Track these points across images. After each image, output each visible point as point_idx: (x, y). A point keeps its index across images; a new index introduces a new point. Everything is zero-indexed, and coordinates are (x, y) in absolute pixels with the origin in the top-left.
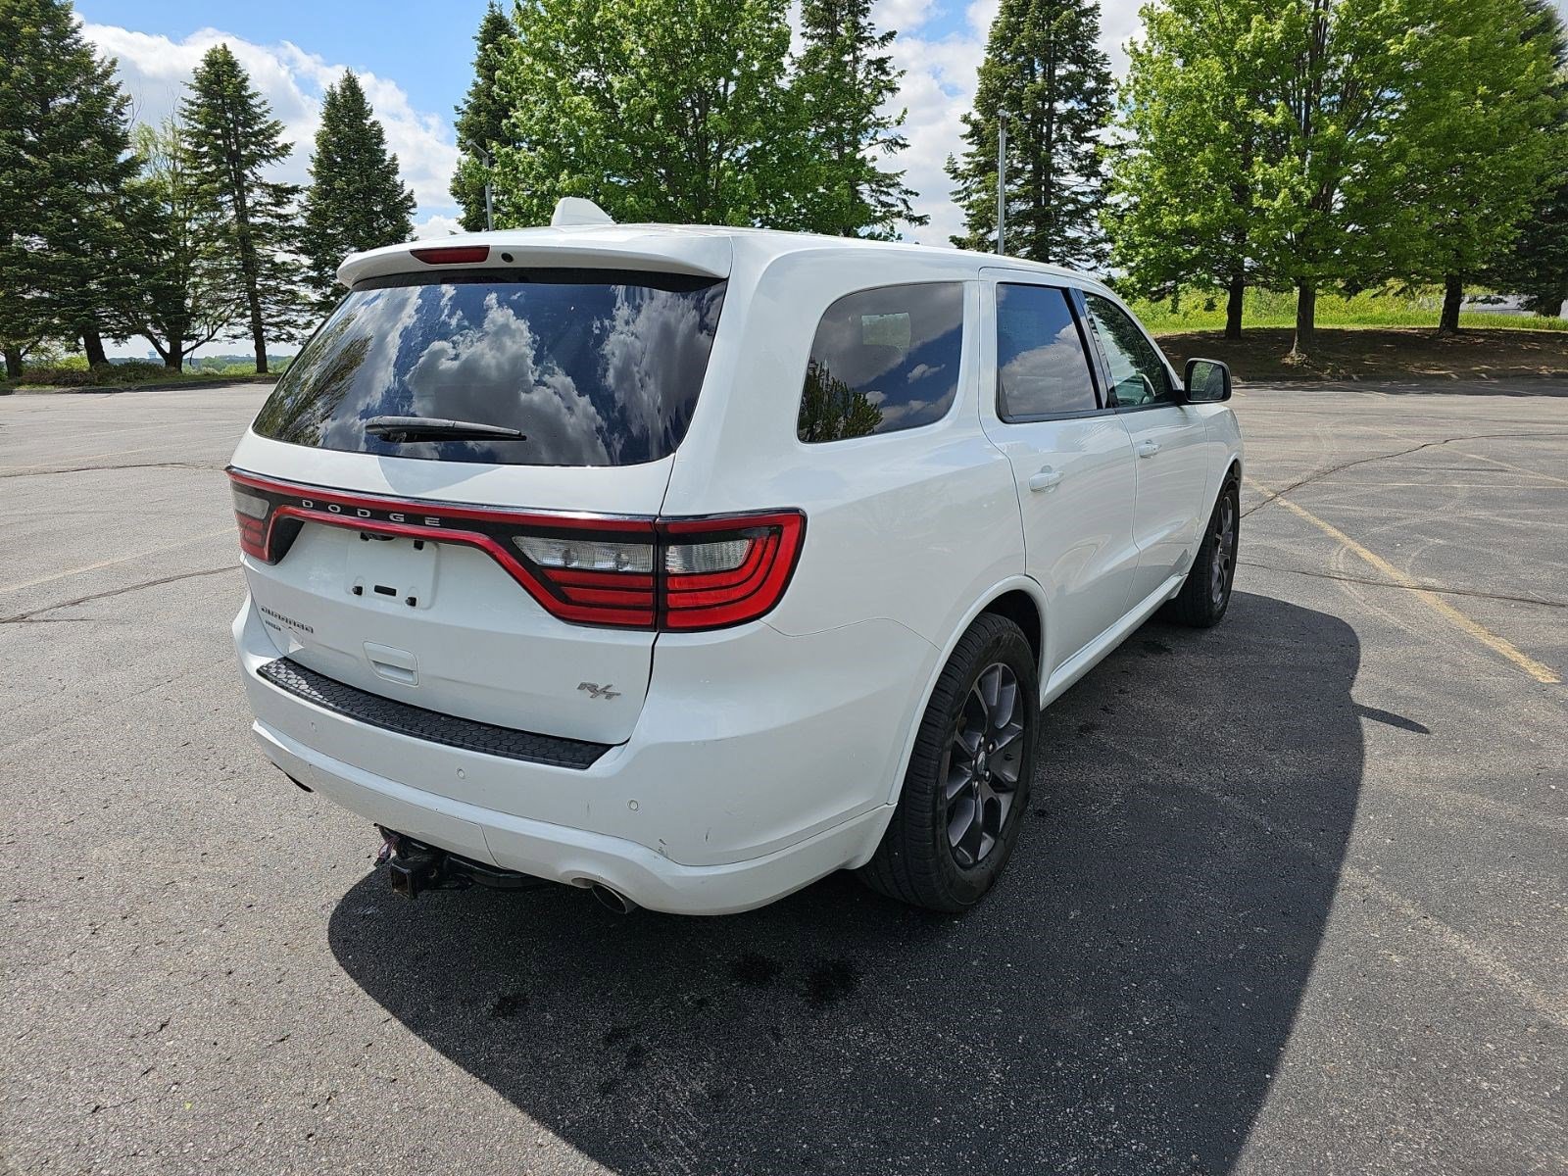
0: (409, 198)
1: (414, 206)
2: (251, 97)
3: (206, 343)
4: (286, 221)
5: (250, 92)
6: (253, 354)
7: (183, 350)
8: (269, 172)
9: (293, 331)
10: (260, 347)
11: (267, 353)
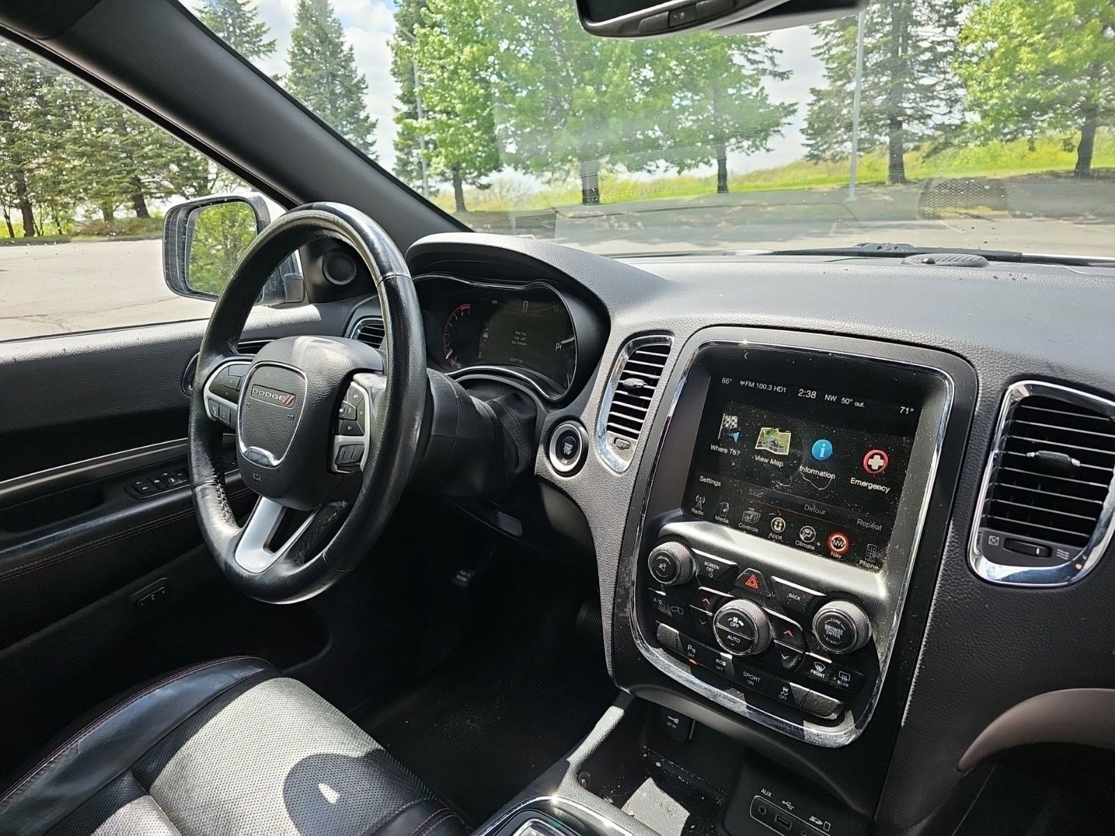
1: (366, 88)
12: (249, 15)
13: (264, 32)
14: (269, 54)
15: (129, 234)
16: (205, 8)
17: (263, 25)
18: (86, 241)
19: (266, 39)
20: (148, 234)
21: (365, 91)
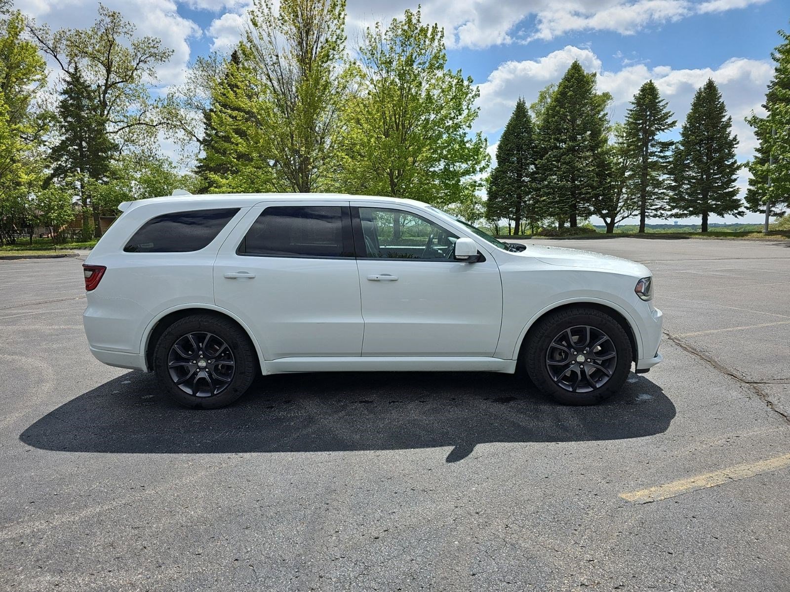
0: (735, 139)
1: (738, 143)
2: (659, 102)
3: (627, 218)
4: (666, 159)
5: (660, 99)
6: (639, 223)
7: (615, 222)
8: (661, 137)
9: (663, 212)
10: (642, 221)
11: (646, 223)
12: (661, 108)
13: (670, 116)
14: (671, 129)
15: (560, 236)
16: (634, 108)
17: (669, 112)
18: (539, 239)
19: (670, 121)
20: (570, 237)
21: (735, 146)
